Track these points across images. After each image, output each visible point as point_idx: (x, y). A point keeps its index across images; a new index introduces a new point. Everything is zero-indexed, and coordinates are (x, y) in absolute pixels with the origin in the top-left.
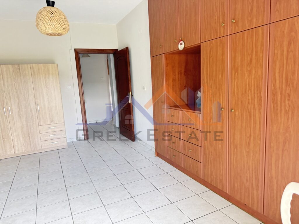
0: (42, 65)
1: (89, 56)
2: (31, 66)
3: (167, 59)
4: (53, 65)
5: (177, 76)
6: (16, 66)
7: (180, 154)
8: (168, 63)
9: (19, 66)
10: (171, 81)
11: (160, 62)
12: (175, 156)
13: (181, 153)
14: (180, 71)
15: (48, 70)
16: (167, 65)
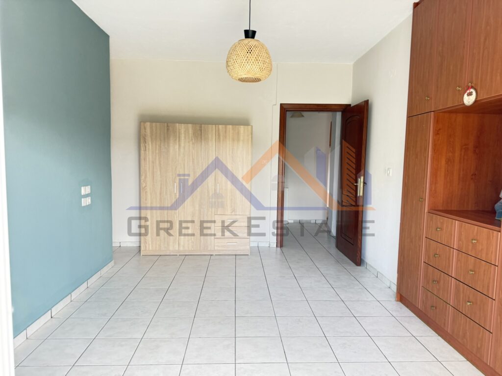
0: (231, 126)
1: (303, 116)
2: (217, 128)
3: (438, 121)
4: (246, 127)
5: (457, 154)
6: (198, 127)
7: (446, 306)
8: (440, 129)
9: (201, 127)
10: (443, 162)
11: (424, 126)
12: (436, 308)
13: (448, 305)
14: (465, 145)
15: (238, 133)
16: (437, 132)
